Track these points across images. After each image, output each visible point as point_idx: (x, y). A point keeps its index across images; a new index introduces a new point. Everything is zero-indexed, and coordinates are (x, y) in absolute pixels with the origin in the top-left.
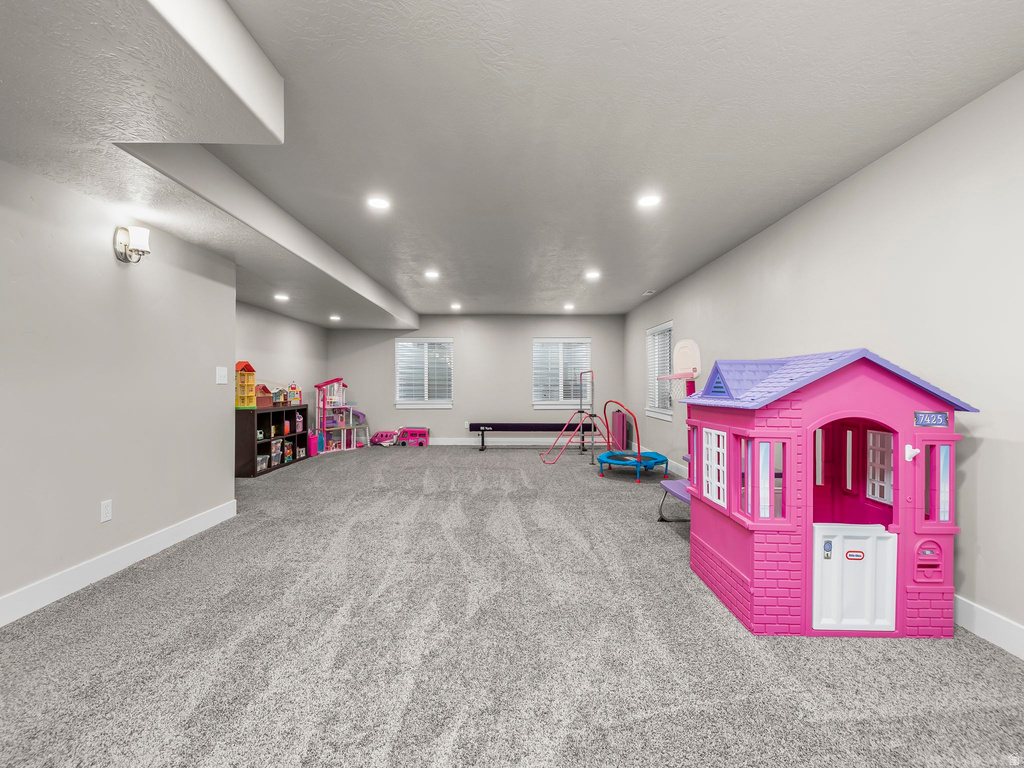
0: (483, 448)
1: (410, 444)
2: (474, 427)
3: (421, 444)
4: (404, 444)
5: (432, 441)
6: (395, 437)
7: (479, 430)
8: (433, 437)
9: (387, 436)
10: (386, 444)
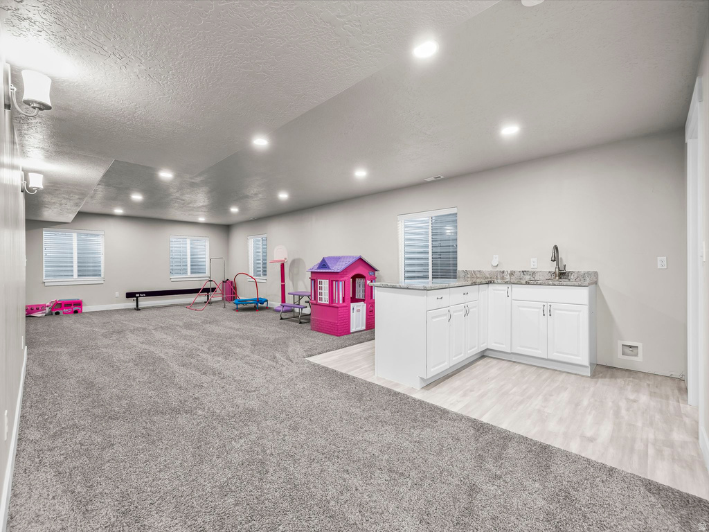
0: (137, 309)
1: (64, 313)
2: (129, 295)
3: (76, 312)
4: (57, 313)
5: (85, 309)
6: (47, 309)
7: (135, 296)
8: (86, 305)
9: (39, 308)
10: (39, 314)
